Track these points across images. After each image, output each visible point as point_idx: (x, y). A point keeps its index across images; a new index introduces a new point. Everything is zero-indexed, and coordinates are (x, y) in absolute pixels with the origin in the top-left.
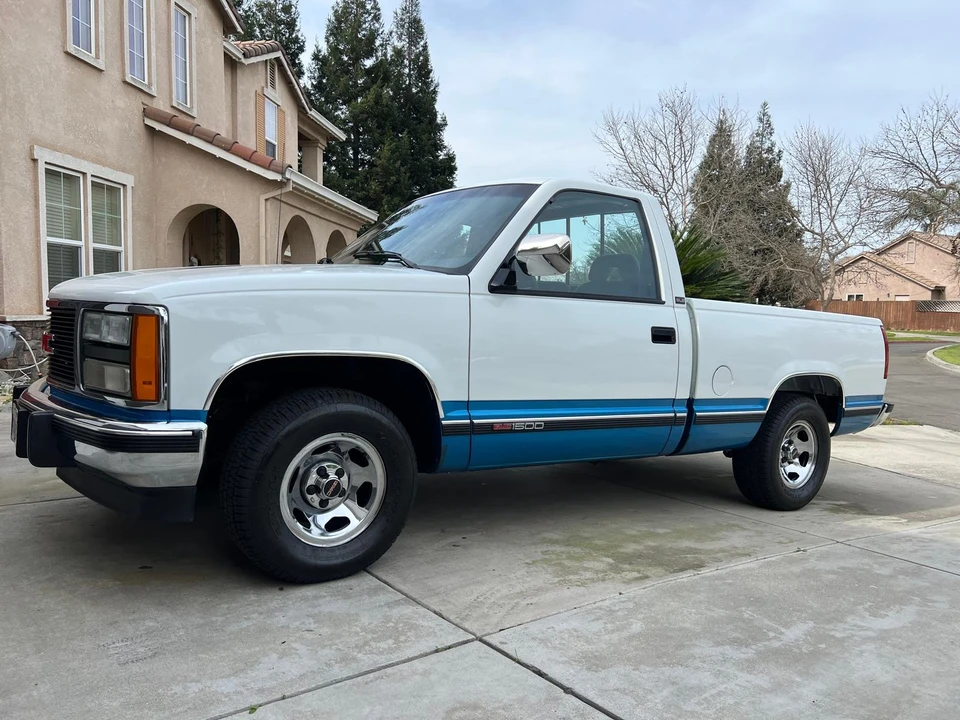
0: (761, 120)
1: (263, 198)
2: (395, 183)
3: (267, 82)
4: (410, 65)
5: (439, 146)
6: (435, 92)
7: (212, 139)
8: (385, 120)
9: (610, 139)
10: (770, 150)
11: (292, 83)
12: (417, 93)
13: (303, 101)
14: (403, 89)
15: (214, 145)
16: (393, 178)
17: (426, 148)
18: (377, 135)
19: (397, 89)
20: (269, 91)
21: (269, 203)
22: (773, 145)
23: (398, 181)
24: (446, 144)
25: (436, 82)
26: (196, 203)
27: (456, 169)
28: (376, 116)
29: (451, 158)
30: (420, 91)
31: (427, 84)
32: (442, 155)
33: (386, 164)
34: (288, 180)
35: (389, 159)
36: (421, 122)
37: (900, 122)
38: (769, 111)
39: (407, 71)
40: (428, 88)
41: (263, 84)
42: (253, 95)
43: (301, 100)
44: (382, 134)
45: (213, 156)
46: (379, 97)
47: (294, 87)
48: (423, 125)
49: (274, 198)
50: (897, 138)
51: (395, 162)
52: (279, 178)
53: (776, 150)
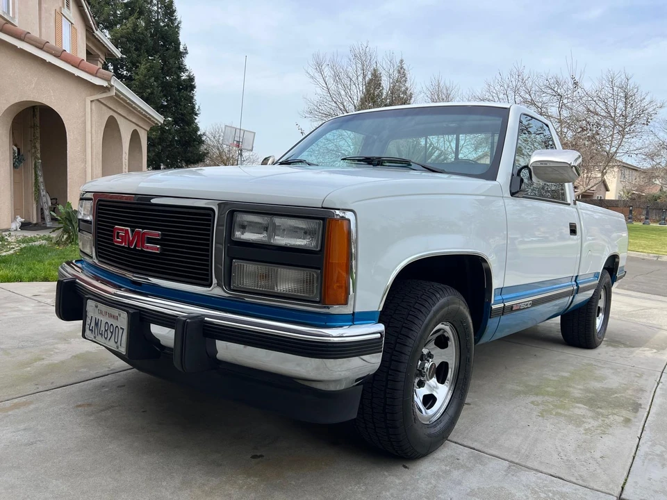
0: (399, 72)
1: (89, 99)
2: (150, 94)
3: (63, 3)
4: (158, 4)
5: (181, 68)
6: (178, 27)
7: (41, 46)
8: (141, 44)
9: (317, 75)
10: (405, 93)
11: (83, 7)
12: (164, 26)
13: (91, 22)
14: (154, 22)
15: (44, 51)
16: (149, 90)
17: (173, 69)
18: (135, 56)
19: (148, 22)
20: (65, 11)
21: (93, 103)
22: (407, 89)
23: (152, 93)
24: (187, 67)
25: (179, 20)
26: (25, 99)
27: (195, 87)
28: (134, 41)
29: (191, 79)
30: (168, 25)
31: (172, 21)
32: (184, 76)
33: (142, 79)
34: (112, 86)
35: (145, 76)
36: (168, 49)
37: (497, 81)
38: (405, 66)
39: (155, 8)
40: (173, 24)
41: (61, 5)
42: (53, 12)
43: (89, 21)
44: (139, 56)
45: (43, 61)
46: (136, 26)
47: (84, 10)
48: (170, 52)
49: (98, 100)
50: (495, 91)
51: (149, 78)
52: (105, 84)
53: (408, 93)
